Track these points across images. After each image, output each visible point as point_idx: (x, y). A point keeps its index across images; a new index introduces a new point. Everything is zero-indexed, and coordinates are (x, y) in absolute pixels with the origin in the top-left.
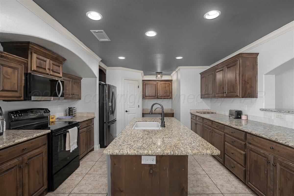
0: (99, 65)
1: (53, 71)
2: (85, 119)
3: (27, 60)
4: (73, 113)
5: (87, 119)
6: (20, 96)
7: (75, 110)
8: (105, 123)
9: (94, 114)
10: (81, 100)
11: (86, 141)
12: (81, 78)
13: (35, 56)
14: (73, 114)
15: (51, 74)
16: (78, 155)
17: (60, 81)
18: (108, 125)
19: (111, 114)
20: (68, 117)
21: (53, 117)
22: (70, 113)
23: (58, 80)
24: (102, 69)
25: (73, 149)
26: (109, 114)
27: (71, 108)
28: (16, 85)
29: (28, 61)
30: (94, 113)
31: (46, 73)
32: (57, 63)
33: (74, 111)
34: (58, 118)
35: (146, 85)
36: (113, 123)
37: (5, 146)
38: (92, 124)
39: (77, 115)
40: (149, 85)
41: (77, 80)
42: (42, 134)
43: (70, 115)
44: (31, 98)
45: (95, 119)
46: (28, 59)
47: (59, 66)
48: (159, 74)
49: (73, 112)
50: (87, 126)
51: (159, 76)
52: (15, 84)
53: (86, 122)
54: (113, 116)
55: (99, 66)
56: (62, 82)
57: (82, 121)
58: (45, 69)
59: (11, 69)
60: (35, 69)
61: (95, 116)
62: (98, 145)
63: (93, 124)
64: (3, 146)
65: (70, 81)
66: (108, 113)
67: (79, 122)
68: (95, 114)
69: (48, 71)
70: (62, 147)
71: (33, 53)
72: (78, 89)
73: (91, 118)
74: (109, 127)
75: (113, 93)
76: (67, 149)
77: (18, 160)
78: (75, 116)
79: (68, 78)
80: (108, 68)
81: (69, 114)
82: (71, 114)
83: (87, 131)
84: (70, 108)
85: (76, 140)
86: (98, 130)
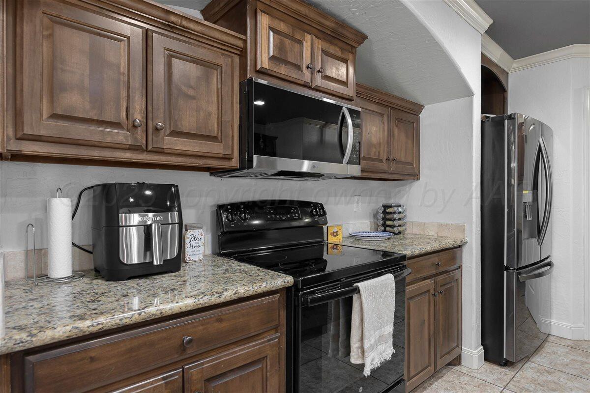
0: (482, 54)
1: (325, 77)
2: (428, 248)
3: (243, 37)
4: (395, 222)
5: (437, 247)
6: (227, 153)
7: (400, 213)
8: (507, 268)
9: (464, 230)
10: (418, 182)
11: (432, 328)
12: (421, 107)
13: (264, 21)
14: (394, 226)
15: (319, 84)
16: (402, 380)
17: (348, 108)
18: (518, 278)
19: (531, 236)
20: (379, 234)
21: (335, 230)
22: (388, 223)
23: (341, 107)
24: (494, 70)
25: (377, 363)
26: (525, 235)
27: (391, 207)
28: (214, 116)
29: (245, 41)
30: (462, 229)
31: (302, 83)
32: (338, 49)
33: (396, 216)
34: (351, 236)
36: (540, 275)
37: (101, 326)
38: (456, 266)
39: (408, 231)
41: (406, 115)
42: (260, 291)
43: (388, 229)
45: (465, 249)
46: (245, 34)
47: (345, 61)
49: (394, 220)
50: (434, 272)
52: (210, 114)
53: (435, 259)
54: (540, 243)
55: (483, 57)
56: (355, 114)
57: (417, 252)
58: (299, 68)
59: (199, 67)
60: (266, 66)
61: (467, 239)
62: (476, 348)
63: (460, 267)
64: (92, 326)
65: (382, 115)
66: (519, 232)
67: (404, 258)
68: (467, 231)
69: (307, 76)
71: (258, 11)
72: (410, 142)
73: (449, 243)
74: (521, 285)
75: (540, 150)
76: (355, 360)
77: (164, 379)
78: (400, 233)
79: (378, 103)
80: (515, 65)
81: (384, 225)
82: (390, 226)
83: (435, 292)
84: (386, 207)
85: (390, 328)
86: (477, 292)
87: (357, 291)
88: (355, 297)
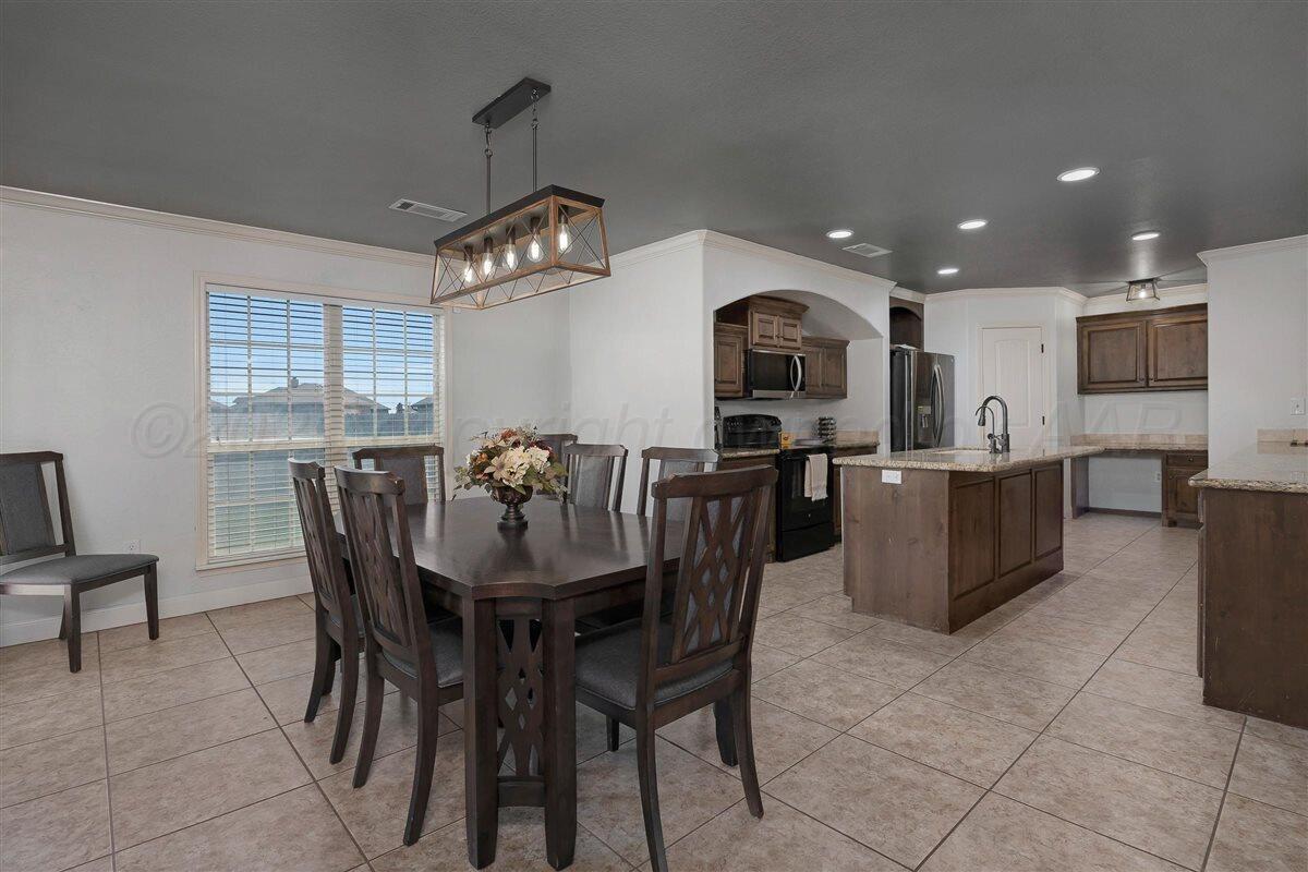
1: (785, 339)
3: (747, 327)
4: (829, 432)
6: (739, 390)
7: (834, 422)
10: (846, 400)
12: (846, 343)
13: (757, 317)
14: (828, 435)
15: (783, 345)
17: (797, 356)
20: (816, 440)
21: (787, 436)
23: (793, 356)
24: (908, 307)
25: (820, 498)
27: (825, 420)
28: (734, 372)
29: (748, 330)
30: (876, 434)
31: (774, 346)
32: (792, 320)
33: (830, 427)
35: (1092, 336)
39: (838, 439)
40: (1105, 334)
41: (836, 351)
42: (768, 454)
43: (823, 436)
44: (752, 392)
45: (879, 449)
46: (748, 325)
47: (796, 326)
48: (1144, 287)
51: (1143, 294)
55: (891, 299)
56: (802, 359)
58: (773, 338)
60: (758, 341)
61: (881, 442)
65: (818, 353)
67: (833, 446)
68: (880, 436)
69: (776, 341)
70: (799, 491)
71: (754, 312)
72: (838, 370)
73: (868, 444)
75: (935, 376)
76: (806, 495)
78: (832, 439)
79: (816, 347)
80: (929, 299)
81: (819, 434)
82: (825, 434)
84: (822, 419)
85: (825, 483)
87: (808, 459)
88: (807, 463)
